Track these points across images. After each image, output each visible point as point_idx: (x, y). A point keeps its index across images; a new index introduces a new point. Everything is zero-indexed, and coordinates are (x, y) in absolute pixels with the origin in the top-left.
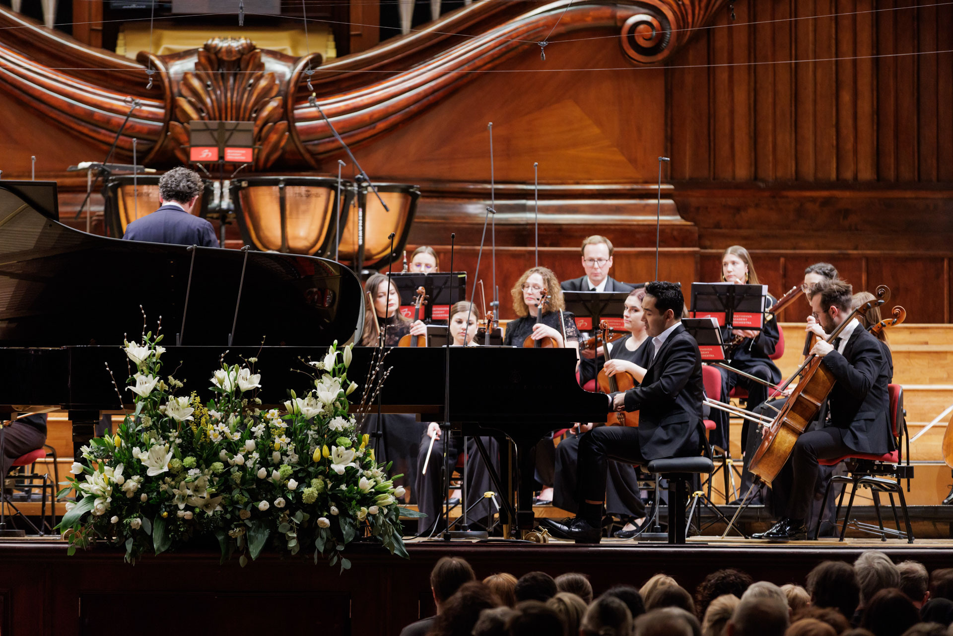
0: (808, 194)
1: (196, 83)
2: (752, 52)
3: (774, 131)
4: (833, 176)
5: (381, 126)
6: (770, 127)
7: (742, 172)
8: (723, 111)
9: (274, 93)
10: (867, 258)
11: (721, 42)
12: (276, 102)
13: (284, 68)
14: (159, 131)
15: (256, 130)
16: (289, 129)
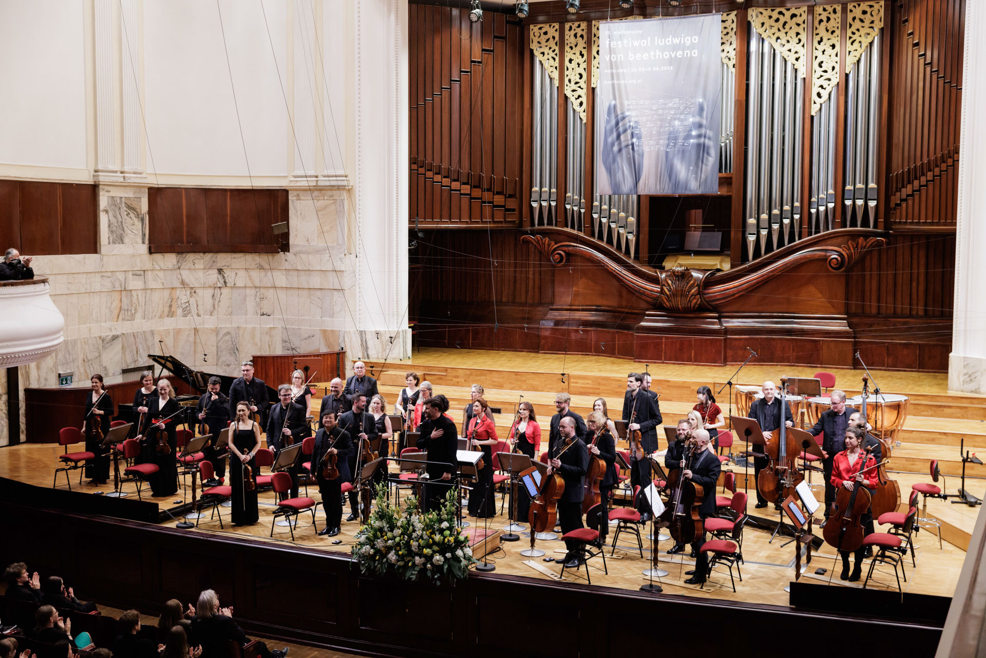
0: (898, 320)
1: (670, 282)
2: (879, 268)
3: (886, 297)
4: (909, 313)
5: (737, 295)
6: (885, 295)
7: (874, 311)
8: (867, 288)
9: (696, 284)
10: (919, 344)
11: (867, 263)
12: (696, 288)
13: (701, 276)
14: (658, 297)
15: (688, 298)
16: (700, 298)
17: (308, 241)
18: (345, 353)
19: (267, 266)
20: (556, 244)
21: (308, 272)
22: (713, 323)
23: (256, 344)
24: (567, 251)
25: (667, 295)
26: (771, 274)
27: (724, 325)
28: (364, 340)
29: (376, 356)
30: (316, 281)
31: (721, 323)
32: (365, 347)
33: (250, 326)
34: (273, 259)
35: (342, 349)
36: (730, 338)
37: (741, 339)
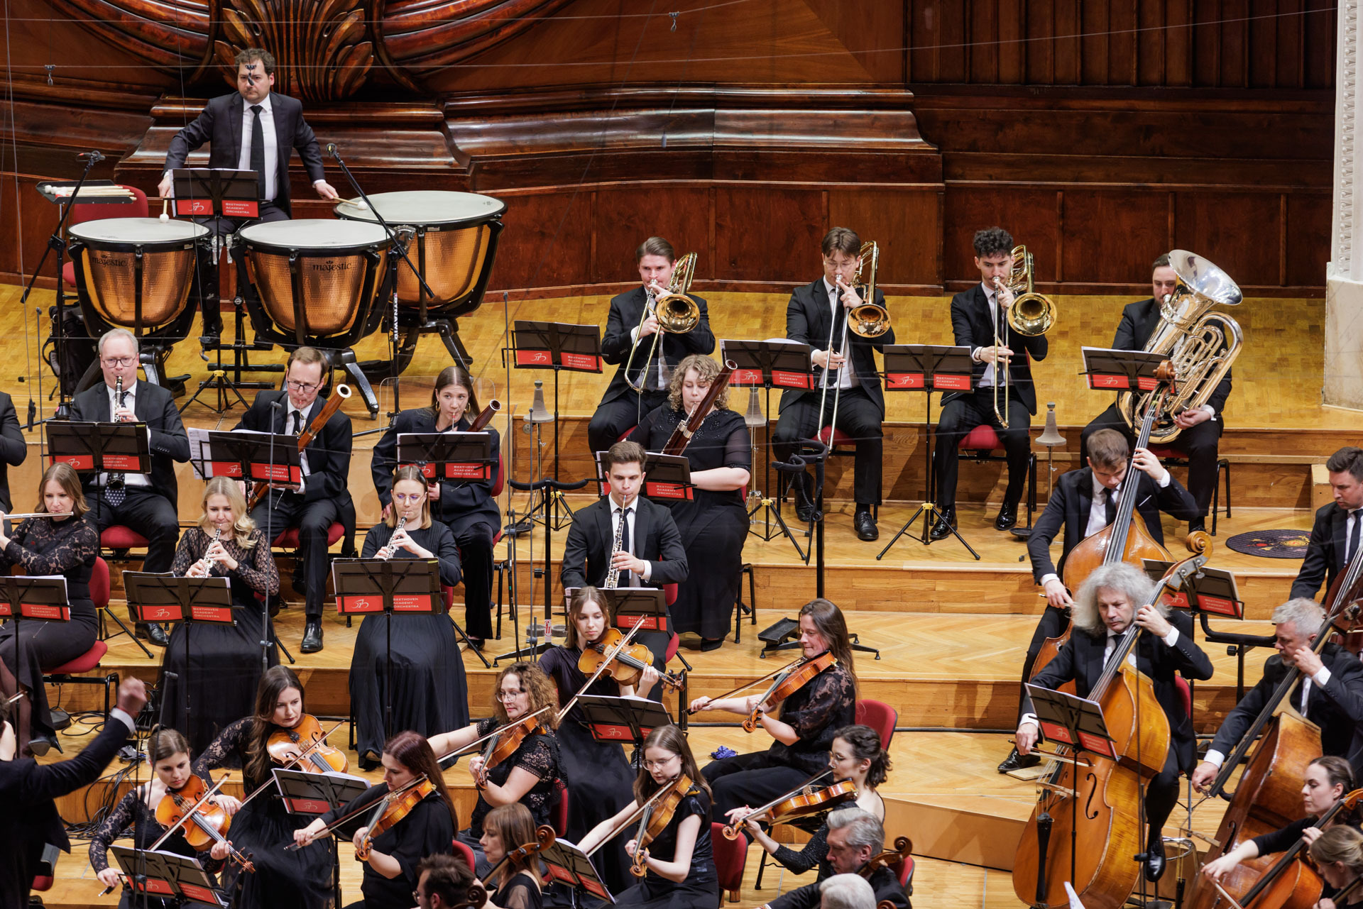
0: (1097, 104)
5: (507, 31)
7: (1009, 69)
10: (1175, 193)
12: (358, 15)
15: (329, 55)
16: (375, 51)
31: (450, 142)
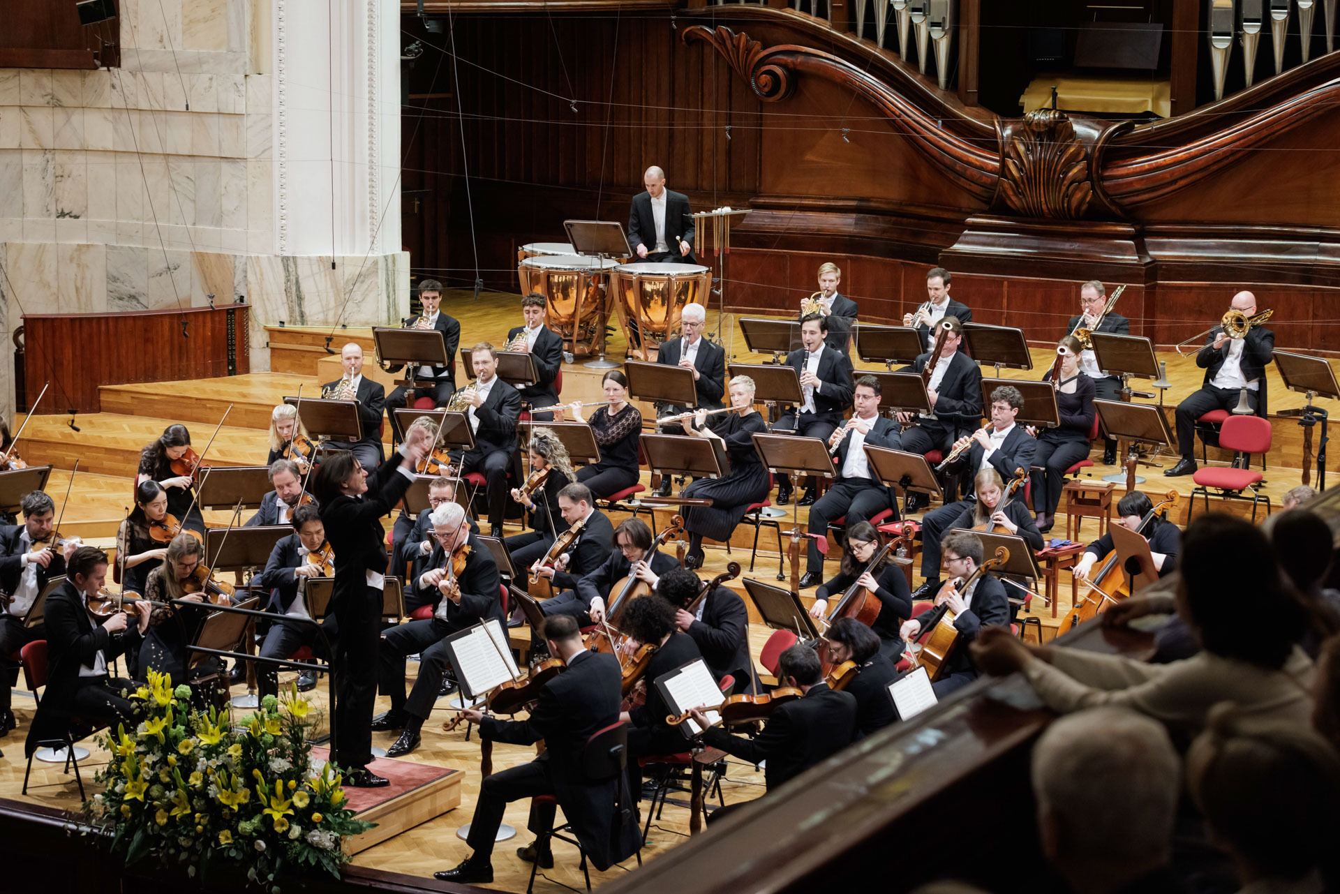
1: (1021, 148)
5: (1182, 183)
9: (1081, 158)
12: (1082, 165)
13: (1096, 134)
14: (995, 184)
15: (1064, 188)
16: (1093, 188)
17: (161, 41)
18: (247, 308)
19: (67, 100)
20: (765, 47)
21: (163, 116)
22: (1123, 250)
23: (46, 285)
24: (791, 66)
25: (1014, 180)
26: (1265, 132)
27: (1151, 253)
28: (293, 278)
29: (321, 317)
30: (180, 137)
31: (1141, 250)
32: (296, 296)
33: (31, 242)
34: (83, 84)
35: (242, 299)
36: (1163, 286)
37: (1191, 288)
